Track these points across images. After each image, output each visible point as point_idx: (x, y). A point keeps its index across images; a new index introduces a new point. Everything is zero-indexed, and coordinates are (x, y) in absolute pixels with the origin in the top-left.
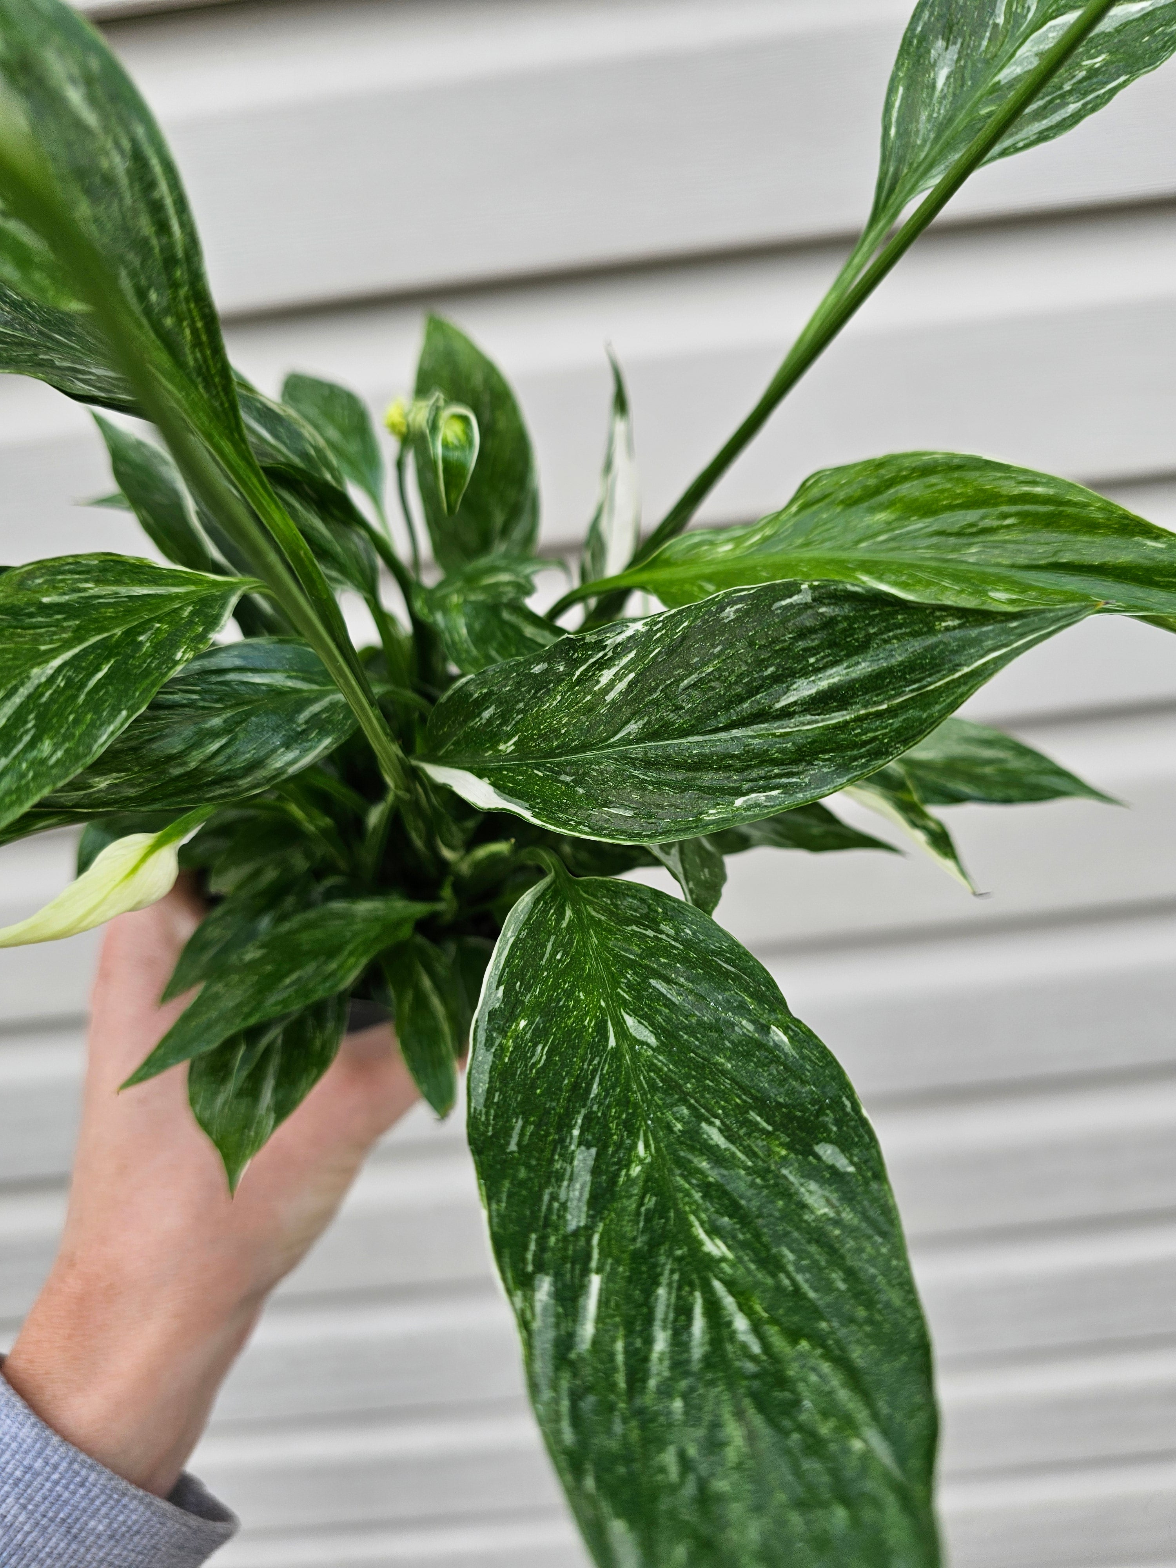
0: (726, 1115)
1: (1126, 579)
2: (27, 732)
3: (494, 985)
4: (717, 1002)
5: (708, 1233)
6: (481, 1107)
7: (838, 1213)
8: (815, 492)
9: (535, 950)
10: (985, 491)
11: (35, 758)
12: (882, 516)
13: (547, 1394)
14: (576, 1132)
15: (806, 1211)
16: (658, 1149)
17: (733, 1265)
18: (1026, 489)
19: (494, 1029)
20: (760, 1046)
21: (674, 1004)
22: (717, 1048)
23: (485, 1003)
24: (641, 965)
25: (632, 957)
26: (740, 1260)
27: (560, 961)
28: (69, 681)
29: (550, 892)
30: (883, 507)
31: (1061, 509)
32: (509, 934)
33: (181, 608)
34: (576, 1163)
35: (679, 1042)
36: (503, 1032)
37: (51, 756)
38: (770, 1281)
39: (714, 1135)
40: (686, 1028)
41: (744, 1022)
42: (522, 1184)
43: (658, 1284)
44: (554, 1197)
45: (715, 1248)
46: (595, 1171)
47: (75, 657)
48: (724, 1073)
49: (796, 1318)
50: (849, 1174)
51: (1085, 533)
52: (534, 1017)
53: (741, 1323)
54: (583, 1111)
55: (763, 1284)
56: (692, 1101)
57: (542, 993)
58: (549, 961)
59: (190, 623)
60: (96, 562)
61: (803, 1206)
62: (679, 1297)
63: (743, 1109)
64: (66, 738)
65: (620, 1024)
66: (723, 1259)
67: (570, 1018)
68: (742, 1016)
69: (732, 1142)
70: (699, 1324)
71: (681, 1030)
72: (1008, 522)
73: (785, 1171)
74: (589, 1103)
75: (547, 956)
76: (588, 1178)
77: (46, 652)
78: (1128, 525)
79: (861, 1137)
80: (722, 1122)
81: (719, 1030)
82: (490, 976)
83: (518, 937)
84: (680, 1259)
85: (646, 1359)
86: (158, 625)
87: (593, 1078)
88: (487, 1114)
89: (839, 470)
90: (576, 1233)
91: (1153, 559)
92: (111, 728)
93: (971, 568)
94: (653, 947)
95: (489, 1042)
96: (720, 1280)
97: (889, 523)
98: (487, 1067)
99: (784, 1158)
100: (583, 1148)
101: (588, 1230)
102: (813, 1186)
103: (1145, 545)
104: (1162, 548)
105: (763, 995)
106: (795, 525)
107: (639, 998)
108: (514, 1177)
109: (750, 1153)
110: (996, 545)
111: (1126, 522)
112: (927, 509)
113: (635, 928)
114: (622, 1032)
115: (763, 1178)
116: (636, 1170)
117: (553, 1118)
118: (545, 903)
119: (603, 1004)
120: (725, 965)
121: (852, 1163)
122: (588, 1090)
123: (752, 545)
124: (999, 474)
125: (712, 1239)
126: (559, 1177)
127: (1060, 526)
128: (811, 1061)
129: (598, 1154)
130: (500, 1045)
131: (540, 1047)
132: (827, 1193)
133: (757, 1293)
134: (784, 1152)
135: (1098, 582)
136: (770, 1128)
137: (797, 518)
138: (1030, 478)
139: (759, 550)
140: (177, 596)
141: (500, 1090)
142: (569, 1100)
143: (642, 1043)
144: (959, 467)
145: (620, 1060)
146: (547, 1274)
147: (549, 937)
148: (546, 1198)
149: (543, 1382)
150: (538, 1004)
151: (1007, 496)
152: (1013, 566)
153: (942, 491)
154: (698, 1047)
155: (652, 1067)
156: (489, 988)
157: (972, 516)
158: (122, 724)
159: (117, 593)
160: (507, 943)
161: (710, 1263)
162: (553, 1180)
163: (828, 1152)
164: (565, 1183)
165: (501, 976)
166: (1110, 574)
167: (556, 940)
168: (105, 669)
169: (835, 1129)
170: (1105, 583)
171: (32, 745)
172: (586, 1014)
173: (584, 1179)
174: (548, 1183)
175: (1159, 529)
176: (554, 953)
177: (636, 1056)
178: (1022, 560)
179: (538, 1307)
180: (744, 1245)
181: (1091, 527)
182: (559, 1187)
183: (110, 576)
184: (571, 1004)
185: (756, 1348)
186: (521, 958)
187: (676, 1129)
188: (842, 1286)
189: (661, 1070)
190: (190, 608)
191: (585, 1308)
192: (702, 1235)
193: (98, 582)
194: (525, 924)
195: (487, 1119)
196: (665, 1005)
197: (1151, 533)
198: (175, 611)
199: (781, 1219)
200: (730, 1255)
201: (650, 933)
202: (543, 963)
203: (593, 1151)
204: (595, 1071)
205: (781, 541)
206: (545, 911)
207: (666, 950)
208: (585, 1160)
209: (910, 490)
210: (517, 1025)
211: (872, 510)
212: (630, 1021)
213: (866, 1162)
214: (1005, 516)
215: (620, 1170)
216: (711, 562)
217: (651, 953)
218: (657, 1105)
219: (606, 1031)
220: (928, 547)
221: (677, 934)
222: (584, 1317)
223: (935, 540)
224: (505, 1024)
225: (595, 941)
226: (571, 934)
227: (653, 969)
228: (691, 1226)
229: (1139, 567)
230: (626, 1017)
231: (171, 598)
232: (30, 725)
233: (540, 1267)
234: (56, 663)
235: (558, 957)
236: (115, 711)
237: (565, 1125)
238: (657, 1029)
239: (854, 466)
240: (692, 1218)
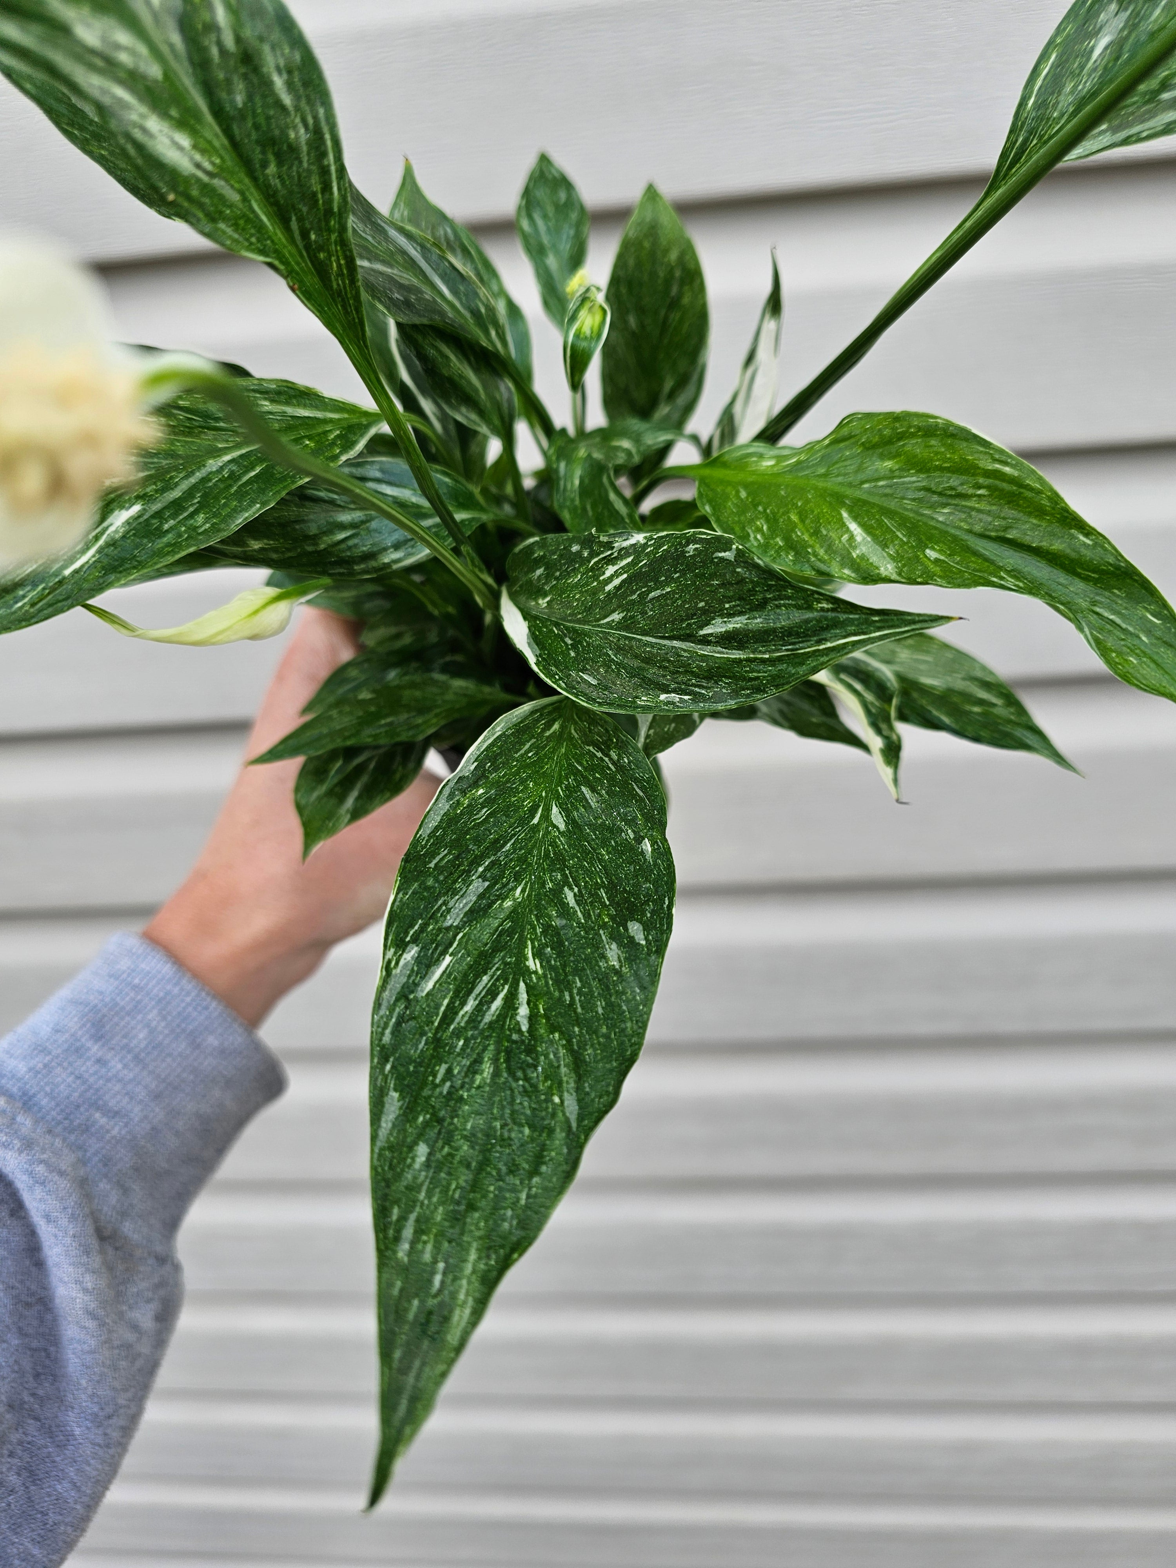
0: (586, 887)
1: (1056, 565)
2: (192, 505)
3: (472, 761)
4: (619, 814)
5: (534, 956)
6: (425, 836)
7: (621, 967)
8: (845, 431)
9: (514, 746)
10: (967, 461)
11: (191, 525)
12: (889, 464)
13: (384, 1011)
14: (481, 869)
15: (603, 960)
16: (529, 895)
17: (539, 978)
18: (998, 466)
19: (458, 790)
20: (632, 849)
21: (591, 807)
22: (604, 843)
23: (461, 771)
24: (582, 775)
25: (580, 768)
26: (545, 975)
27: (529, 757)
28: (232, 473)
29: (550, 708)
30: (891, 457)
31: (1022, 490)
32: (498, 729)
33: (330, 431)
34: (471, 887)
35: (582, 833)
36: (464, 792)
37: (201, 526)
38: (557, 994)
39: (570, 897)
40: (590, 825)
41: (629, 831)
42: (427, 889)
43: (486, 974)
44: (445, 903)
45: (533, 964)
46: (481, 896)
47: (241, 456)
48: (601, 861)
49: (560, 1020)
50: (639, 944)
51: (1036, 517)
52: (491, 789)
53: (523, 1011)
54: (493, 858)
55: (551, 994)
56: (567, 872)
57: (504, 776)
58: (522, 756)
59: (333, 444)
60: (274, 386)
61: (603, 957)
62: (494, 985)
63: (598, 886)
64: (215, 515)
65: (547, 810)
66: (536, 972)
67: (515, 796)
68: (630, 826)
69: (579, 905)
70: (498, 1003)
71: (587, 825)
72: (980, 492)
73: (601, 932)
74: (499, 854)
75: (522, 751)
76: (474, 899)
77: (221, 449)
78: (1067, 517)
79: (662, 925)
80: (580, 891)
81: (612, 832)
82: (472, 754)
83: (504, 733)
84: (506, 964)
85: (456, 1013)
86: (308, 442)
87: (510, 839)
88: (428, 841)
89: (869, 416)
90: (448, 929)
91: (1078, 552)
92: (247, 515)
93: (938, 525)
94: (596, 765)
95: (451, 796)
96: (526, 984)
97: (891, 471)
98: (442, 812)
99: (605, 923)
100: (480, 880)
101: (458, 929)
102: (614, 946)
103: (1078, 538)
104: (1089, 545)
105: (653, 816)
106: (823, 457)
107: (568, 797)
108: (423, 882)
109: (587, 915)
110: (963, 509)
111: (1066, 514)
112: (922, 467)
113: (591, 748)
114: (546, 816)
115: (586, 933)
116: (508, 904)
117: (471, 857)
118: (541, 715)
119: (544, 794)
120: (638, 790)
121: (646, 939)
122: (503, 846)
123: (787, 466)
124: (981, 449)
125: (534, 959)
126: (455, 892)
127: (1019, 505)
128: (659, 868)
129: (488, 887)
130: (458, 801)
131: (485, 810)
132: (620, 953)
133: (545, 998)
134: (607, 920)
135: (1034, 562)
136: (608, 903)
137: (828, 450)
138: (1004, 458)
139: (790, 471)
140: (331, 421)
141: (444, 829)
142: (487, 848)
143: (555, 826)
144: (953, 436)
145: (535, 833)
146: (417, 946)
147: (530, 739)
148: (440, 902)
149: (385, 1004)
150: (498, 782)
151: (983, 469)
152: (970, 531)
153: (937, 453)
154: (593, 840)
155: (553, 844)
156: (467, 761)
157: (954, 481)
158: (254, 513)
159: (285, 412)
160: (493, 735)
161: (526, 972)
162: (450, 893)
163: (635, 929)
164: (457, 897)
165: (479, 756)
166: (1044, 557)
167: (535, 743)
168: (258, 470)
169: (649, 915)
170: (1038, 564)
171: (192, 516)
172: (528, 798)
173: (471, 898)
174: (446, 894)
175: (1090, 527)
176: (529, 750)
177: (547, 833)
178: (977, 528)
179: (402, 962)
180: (552, 968)
181: (1040, 512)
182: (452, 898)
183: (283, 398)
184: (521, 788)
185: (525, 1028)
186: (500, 747)
187: (547, 886)
188: (600, 1011)
189: (558, 847)
190: (338, 432)
191: (433, 973)
192: (530, 955)
193: (272, 401)
194: (516, 725)
195: (426, 844)
196: (584, 806)
197: (1084, 529)
198: (326, 433)
199: (584, 960)
200: (540, 972)
201: (599, 755)
202: (516, 756)
203: (487, 884)
204: (514, 835)
205: (808, 467)
206: (537, 721)
207: (602, 769)
208: (478, 887)
209: (914, 446)
210: (477, 791)
211: (882, 457)
212: (555, 810)
213: (657, 941)
214: (980, 487)
215: (497, 900)
216: (754, 473)
217: (592, 769)
218: (543, 868)
219: (536, 812)
220: (914, 500)
221: (618, 760)
222: (430, 978)
223: (921, 494)
224: (467, 788)
225: (563, 750)
226: (548, 742)
227: (589, 780)
228: (526, 947)
229: (1067, 557)
230: (554, 806)
231: (325, 421)
232: (196, 501)
233: (415, 940)
234: (227, 458)
235: (530, 755)
236: (253, 502)
237: (476, 861)
238: (570, 820)
239: (880, 414)
240: (529, 943)
